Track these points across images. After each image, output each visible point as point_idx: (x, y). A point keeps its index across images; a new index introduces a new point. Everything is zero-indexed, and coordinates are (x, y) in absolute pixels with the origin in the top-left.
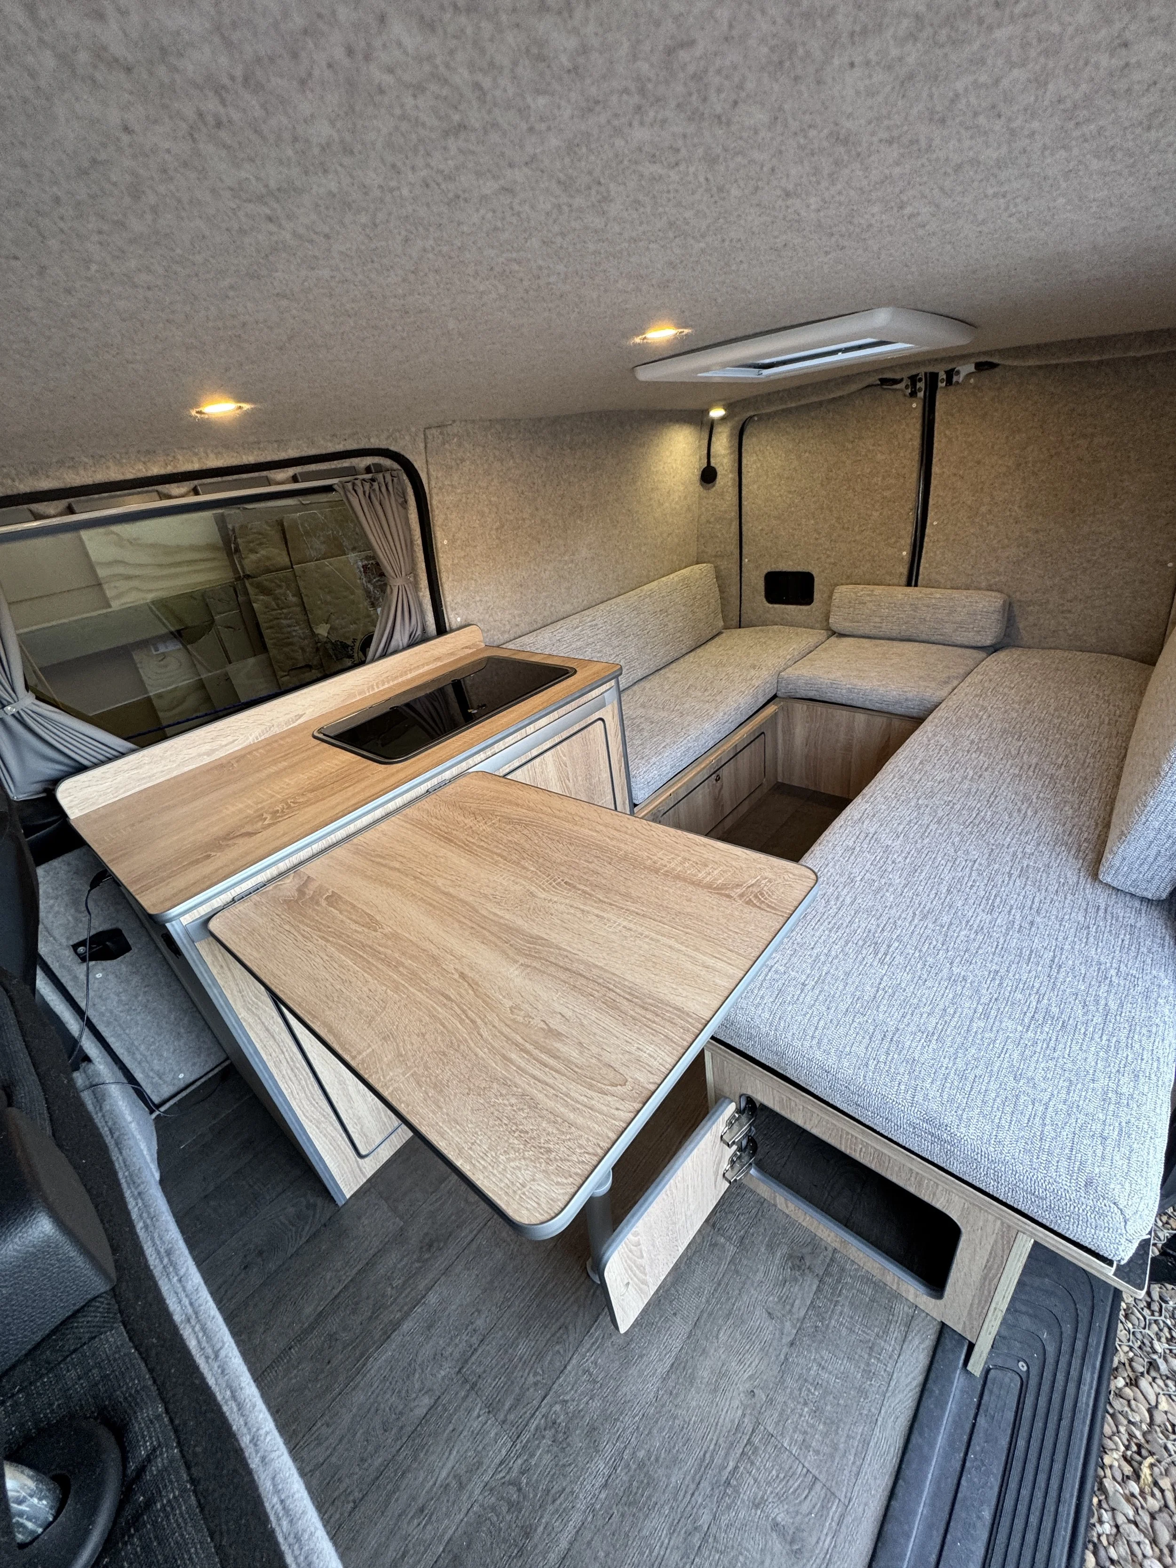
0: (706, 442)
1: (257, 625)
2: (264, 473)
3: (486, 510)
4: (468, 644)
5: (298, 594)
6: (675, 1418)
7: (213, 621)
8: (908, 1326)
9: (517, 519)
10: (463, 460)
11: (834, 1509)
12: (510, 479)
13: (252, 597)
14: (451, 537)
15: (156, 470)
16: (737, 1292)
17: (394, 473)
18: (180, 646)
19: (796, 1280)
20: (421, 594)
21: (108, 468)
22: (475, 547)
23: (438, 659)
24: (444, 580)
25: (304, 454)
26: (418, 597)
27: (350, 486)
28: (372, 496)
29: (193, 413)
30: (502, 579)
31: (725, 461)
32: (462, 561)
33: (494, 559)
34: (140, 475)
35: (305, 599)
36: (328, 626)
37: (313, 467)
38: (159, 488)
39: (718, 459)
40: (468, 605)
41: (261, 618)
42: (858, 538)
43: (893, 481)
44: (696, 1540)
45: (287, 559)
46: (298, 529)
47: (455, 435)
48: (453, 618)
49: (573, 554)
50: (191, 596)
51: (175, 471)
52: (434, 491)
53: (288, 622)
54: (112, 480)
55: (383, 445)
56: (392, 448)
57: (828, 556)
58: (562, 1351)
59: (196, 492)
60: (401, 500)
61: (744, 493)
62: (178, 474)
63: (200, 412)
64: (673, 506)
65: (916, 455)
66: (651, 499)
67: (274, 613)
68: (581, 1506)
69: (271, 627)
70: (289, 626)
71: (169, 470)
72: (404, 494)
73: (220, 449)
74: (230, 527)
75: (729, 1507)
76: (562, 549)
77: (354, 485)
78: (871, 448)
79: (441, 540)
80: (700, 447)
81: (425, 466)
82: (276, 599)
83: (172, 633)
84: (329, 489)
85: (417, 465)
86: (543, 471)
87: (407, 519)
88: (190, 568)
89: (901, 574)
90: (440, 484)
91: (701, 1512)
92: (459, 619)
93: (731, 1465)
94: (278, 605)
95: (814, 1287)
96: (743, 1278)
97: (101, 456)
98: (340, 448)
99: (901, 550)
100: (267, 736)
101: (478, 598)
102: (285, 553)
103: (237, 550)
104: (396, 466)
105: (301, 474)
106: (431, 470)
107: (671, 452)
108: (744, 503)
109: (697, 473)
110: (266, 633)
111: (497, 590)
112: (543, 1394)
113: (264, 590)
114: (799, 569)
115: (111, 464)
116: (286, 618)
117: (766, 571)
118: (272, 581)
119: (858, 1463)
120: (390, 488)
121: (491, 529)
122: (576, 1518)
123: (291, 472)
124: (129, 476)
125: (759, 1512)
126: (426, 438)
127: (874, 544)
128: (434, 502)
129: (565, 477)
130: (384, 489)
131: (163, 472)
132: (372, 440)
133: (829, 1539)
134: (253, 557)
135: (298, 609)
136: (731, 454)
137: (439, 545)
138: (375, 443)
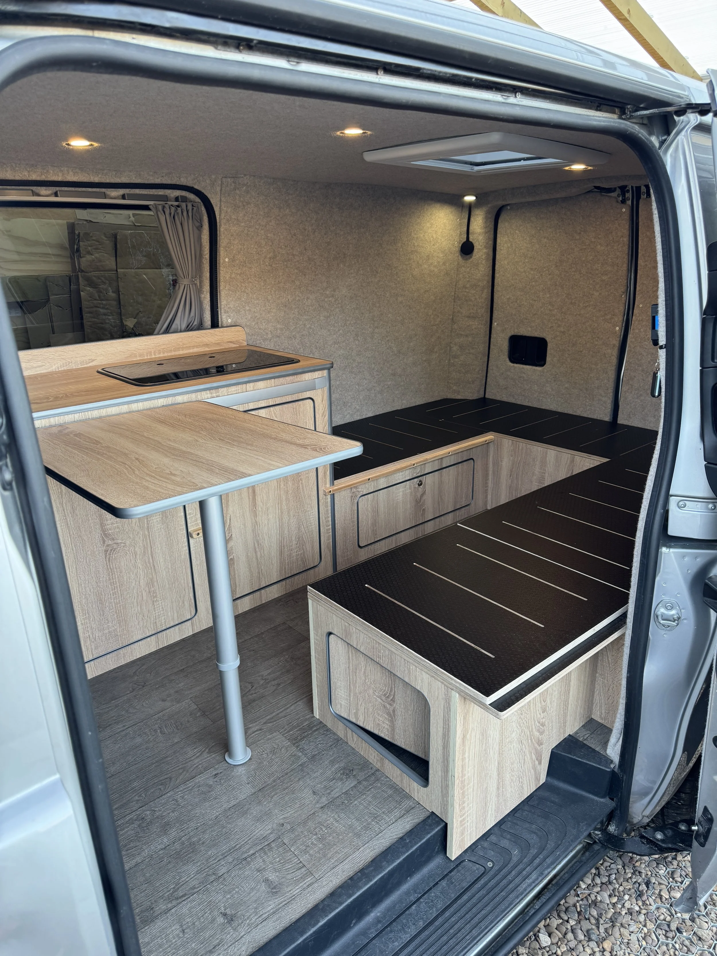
0: (466, 221)
1: (81, 309)
2: (103, 190)
3: (263, 243)
4: (234, 340)
5: (117, 291)
6: (224, 827)
7: (48, 300)
8: (408, 811)
9: (288, 254)
10: (248, 203)
11: (309, 880)
12: (285, 223)
13: (81, 287)
14: (232, 257)
15: (34, 177)
16: (297, 779)
17: (195, 204)
18: (20, 314)
19: (342, 780)
20: (203, 296)
21: (6, 171)
22: (251, 268)
23: (207, 345)
24: (221, 288)
25: (132, 182)
26: (200, 298)
27: (160, 208)
28: (176, 217)
29: (64, 144)
30: (269, 297)
31: (481, 238)
32: (238, 277)
33: (265, 280)
34: (25, 178)
35: (121, 296)
36: (136, 320)
37: (137, 191)
38: (34, 188)
39: (475, 236)
40: (239, 311)
41: (85, 304)
42: (582, 312)
43: (609, 268)
44: (212, 878)
45: (114, 263)
46: (127, 243)
47: (244, 185)
48: (224, 318)
49: (334, 291)
50: (37, 278)
51: (46, 179)
52: (223, 221)
53: (105, 311)
54: (7, 178)
55: (190, 184)
56: (196, 187)
57: (559, 326)
58: (162, 789)
59: (56, 195)
60: (198, 224)
61: (497, 266)
62: (47, 181)
63: (68, 145)
64: (432, 268)
65: (626, 249)
66: (410, 259)
67: (95, 302)
68: (145, 853)
69: (90, 313)
70: (105, 314)
71: (43, 178)
72: (201, 221)
73: (77, 170)
74: (77, 232)
75: (240, 869)
76: (325, 285)
77: (164, 207)
78: (593, 240)
79: (223, 258)
80: (460, 224)
81: (219, 203)
82: (100, 292)
83: (18, 302)
84: (146, 208)
85: (212, 201)
86: (313, 221)
87: (200, 238)
88: (41, 259)
89: (614, 345)
90: (228, 217)
91: (221, 868)
92: (229, 321)
93: (252, 852)
94: (99, 297)
95: (352, 785)
96: (305, 774)
97: (5, 164)
98: (158, 181)
99: (615, 326)
100: (65, 368)
101: (248, 308)
102: (114, 259)
103: (78, 250)
104: (198, 200)
105: (128, 194)
106: (223, 206)
107: (432, 224)
108: (497, 275)
109: (457, 246)
110: (85, 315)
111: (265, 306)
112: (141, 806)
113: (91, 283)
114: (536, 334)
115: (8, 169)
116: (103, 308)
117: (510, 335)
118: (99, 278)
119: (336, 864)
120: (190, 214)
121: (265, 257)
122: (138, 859)
123: (121, 192)
124: (17, 178)
125: (259, 873)
126: (222, 183)
127: (594, 319)
128: (222, 230)
129: (333, 228)
130: (185, 213)
131: (38, 179)
132: (182, 179)
133: (298, 890)
134: (89, 257)
135: (114, 303)
136: (486, 233)
137: (221, 261)
138: (183, 181)
